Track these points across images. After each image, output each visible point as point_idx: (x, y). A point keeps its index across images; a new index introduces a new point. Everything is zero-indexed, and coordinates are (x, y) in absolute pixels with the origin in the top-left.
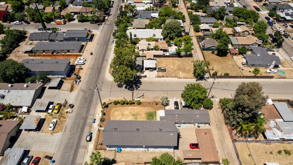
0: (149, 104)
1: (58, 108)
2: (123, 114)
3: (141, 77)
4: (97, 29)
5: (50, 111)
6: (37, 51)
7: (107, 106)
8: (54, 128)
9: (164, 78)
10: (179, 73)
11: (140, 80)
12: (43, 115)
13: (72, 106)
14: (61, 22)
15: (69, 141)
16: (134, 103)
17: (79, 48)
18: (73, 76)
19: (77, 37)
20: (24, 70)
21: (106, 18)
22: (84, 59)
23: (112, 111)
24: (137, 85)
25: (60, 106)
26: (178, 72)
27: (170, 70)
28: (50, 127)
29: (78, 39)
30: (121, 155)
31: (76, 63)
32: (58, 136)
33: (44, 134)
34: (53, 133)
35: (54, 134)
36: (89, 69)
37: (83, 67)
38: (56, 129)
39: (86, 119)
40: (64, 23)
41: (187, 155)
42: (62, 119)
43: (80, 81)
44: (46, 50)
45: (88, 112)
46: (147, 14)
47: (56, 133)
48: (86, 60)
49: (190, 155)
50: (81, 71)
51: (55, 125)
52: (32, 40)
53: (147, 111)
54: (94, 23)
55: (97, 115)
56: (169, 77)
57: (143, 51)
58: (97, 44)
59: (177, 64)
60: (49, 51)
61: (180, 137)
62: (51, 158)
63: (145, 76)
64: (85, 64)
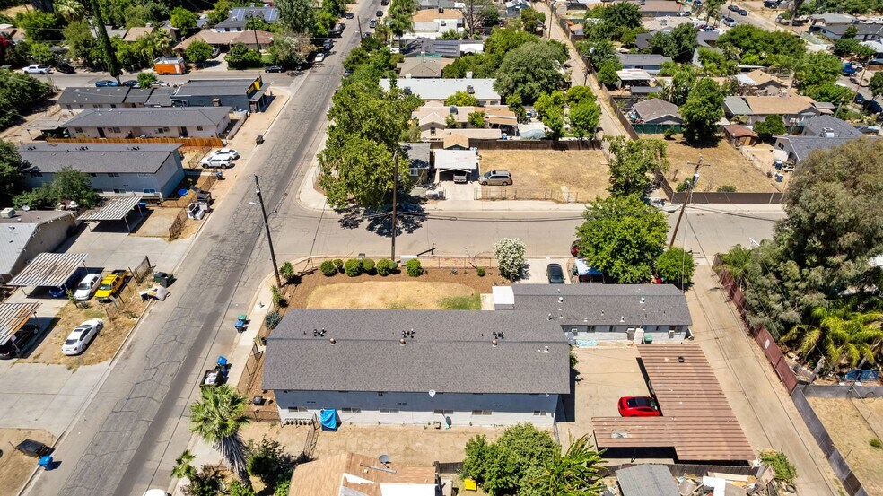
0: (455, 273)
1: (114, 283)
3: (426, 200)
4: (288, 84)
5: (81, 294)
6: (79, 130)
7: (295, 280)
8: (86, 347)
9: (505, 201)
10: (558, 188)
11: (422, 206)
12: (48, 308)
13: (168, 280)
14: (173, 65)
15: (133, 391)
16: (396, 271)
17: (224, 125)
18: (190, 195)
19: (216, 97)
21: (317, 59)
22: (231, 151)
23: (314, 293)
24: (412, 222)
25: (123, 279)
26: (555, 185)
27: (526, 180)
28: (69, 342)
29: (219, 102)
30: (337, 442)
31: (205, 161)
32: (96, 373)
33: (42, 366)
34: (79, 363)
35: (81, 368)
36: (247, 178)
38: (90, 351)
39: (212, 319)
40: (181, 68)
41: (615, 436)
42: (122, 319)
43: (211, 211)
44: (110, 129)
45: (223, 298)
47: (89, 362)
48: (237, 157)
49: (625, 435)
50: (218, 185)
51: (91, 337)
52: (69, 107)
53: (447, 295)
54: (276, 71)
55: (257, 307)
56: (524, 199)
57: (433, 132)
58: (282, 119)
59: (548, 167)
60: (117, 130)
61: (579, 377)
63: (440, 197)
64: (232, 166)
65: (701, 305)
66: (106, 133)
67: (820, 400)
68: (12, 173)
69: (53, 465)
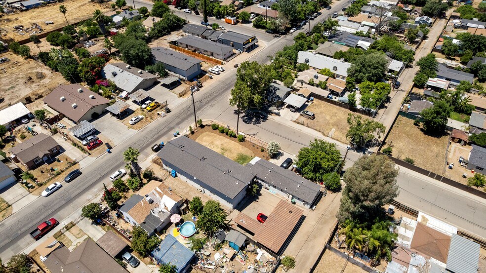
0: (253, 146)
1: (153, 106)
2: (212, 142)
3: (272, 113)
4: (268, 40)
5: (144, 106)
6: (181, 43)
7: (202, 126)
8: (135, 123)
9: (302, 126)
10: (331, 129)
11: (269, 116)
12: (134, 107)
13: (168, 111)
14: (231, 20)
15: (137, 141)
16: (235, 137)
17: (228, 55)
18: (195, 82)
19: (232, 42)
20: (148, 55)
21: (292, 31)
22: (222, 68)
23: (204, 133)
24: (259, 120)
25: (158, 105)
26: (331, 127)
27: (321, 120)
28: (132, 120)
29: (233, 44)
30: (172, 181)
31: (210, 69)
32: (133, 133)
33: (123, 124)
34: (131, 127)
35: (131, 129)
36: (220, 81)
37: (214, 77)
38: (135, 125)
39: (172, 129)
40: (234, 22)
41: (241, 220)
42: (149, 119)
43: (199, 90)
44: (190, 46)
45: (178, 124)
46: (353, 40)
47: (133, 128)
48: (223, 71)
49: (244, 222)
50: (209, 81)
51: (138, 121)
52: (185, 32)
53: (243, 153)
54: (270, 33)
55: (185, 131)
56: (311, 128)
57: (302, 84)
58: (253, 58)
59: (338, 117)
60: (192, 47)
61: (257, 200)
62: (110, 148)
63: (278, 114)
64: (219, 74)
65: (333, 201)
66: (188, 46)
67: (335, 255)
68: (147, 58)
69: (110, 152)
